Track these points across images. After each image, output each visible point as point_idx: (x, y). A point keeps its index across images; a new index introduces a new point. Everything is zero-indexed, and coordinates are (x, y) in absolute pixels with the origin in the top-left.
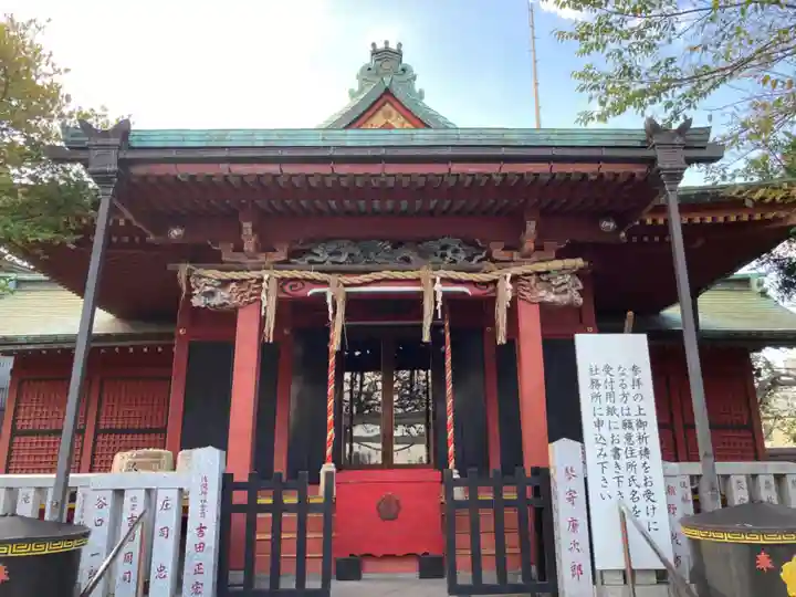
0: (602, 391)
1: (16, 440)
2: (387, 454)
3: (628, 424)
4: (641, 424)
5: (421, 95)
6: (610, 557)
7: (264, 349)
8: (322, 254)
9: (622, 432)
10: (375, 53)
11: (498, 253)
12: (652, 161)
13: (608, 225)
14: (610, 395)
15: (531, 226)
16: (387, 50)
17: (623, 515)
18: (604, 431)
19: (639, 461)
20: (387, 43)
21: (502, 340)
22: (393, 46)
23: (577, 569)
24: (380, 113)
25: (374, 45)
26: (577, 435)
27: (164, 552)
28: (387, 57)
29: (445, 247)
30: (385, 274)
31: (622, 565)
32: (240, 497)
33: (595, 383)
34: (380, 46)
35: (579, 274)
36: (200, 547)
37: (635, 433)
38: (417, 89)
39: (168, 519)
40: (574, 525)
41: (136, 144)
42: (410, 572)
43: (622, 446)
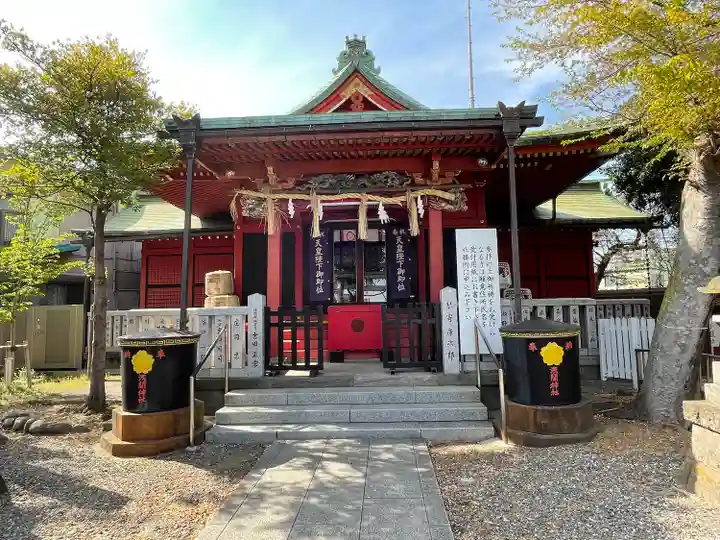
0: (470, 261)
1: (149, 290)
2: (360, 297)
3: (483, 279)
4: (490, 278)
5: (378, 71)
6: (468, 348)
8: (314, 183)
9: (479, 283)
10: (348, 43)
11: (419, 180)
12: (500, 128)
13: (482, 162)
14: (474, 264)
15: (436, 165)
16: (356, 41)
17: (476, 328)
18: (469, 283)
19: (487, 298)
20: (355, 36)
22: (360, 38)
23: (451, 355)
24: (352, 86)
25: (347, 37)
26: (454, 284)
27: (238, 346)
28: (356, 45)
29: (387, 177)
30: (350, 196)
31: (474, 352)
32: (274, 319)
33: (466, 257)
34: (351, 38)
35: (466, 192)
36: (255, 344)
37: (486, 283)
38: (376, 67)
40: (450, 332)
41: (204, 127)
43: (479, 291)
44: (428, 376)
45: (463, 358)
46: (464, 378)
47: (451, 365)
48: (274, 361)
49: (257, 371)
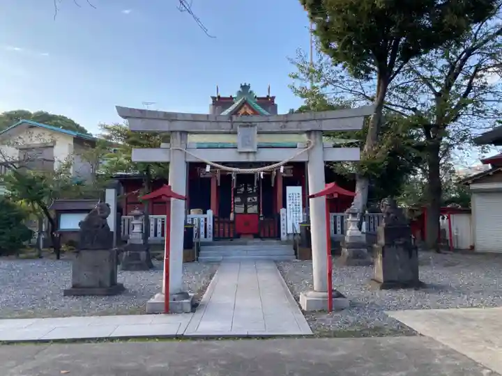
1: (128, 206)
2: (246, 210)
3: (296, 205)
6: (290, 231)
7: (218, 187)
9: (294, 207)
10: (242, 86)
14: (293, 199)
16: (245, 85)
18: (291, 206)
19: (298, 212)
20: (245, 83)
21: (273, 185)
22: (247, 85)
23: (284, 234)
24: (243, 108)
25: (241, 84)
26: (285, 207)
27: (202, 230)
28: (245, 88)
31: (292, 233)
32: (216, 220)
33: (290, 197)
34: (243, 84)
35: (292, 169)
36: (209, 229)
37: (297, 207)
39: (203, 224)
40: (284, 225)
42: (251, 236)
43: (295, 210)
44: (275, 241)
45: (288, 235)
46: (287, 242)
47: (283, 237)
48: (216, 236)
49: (210, 239)
